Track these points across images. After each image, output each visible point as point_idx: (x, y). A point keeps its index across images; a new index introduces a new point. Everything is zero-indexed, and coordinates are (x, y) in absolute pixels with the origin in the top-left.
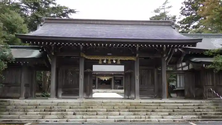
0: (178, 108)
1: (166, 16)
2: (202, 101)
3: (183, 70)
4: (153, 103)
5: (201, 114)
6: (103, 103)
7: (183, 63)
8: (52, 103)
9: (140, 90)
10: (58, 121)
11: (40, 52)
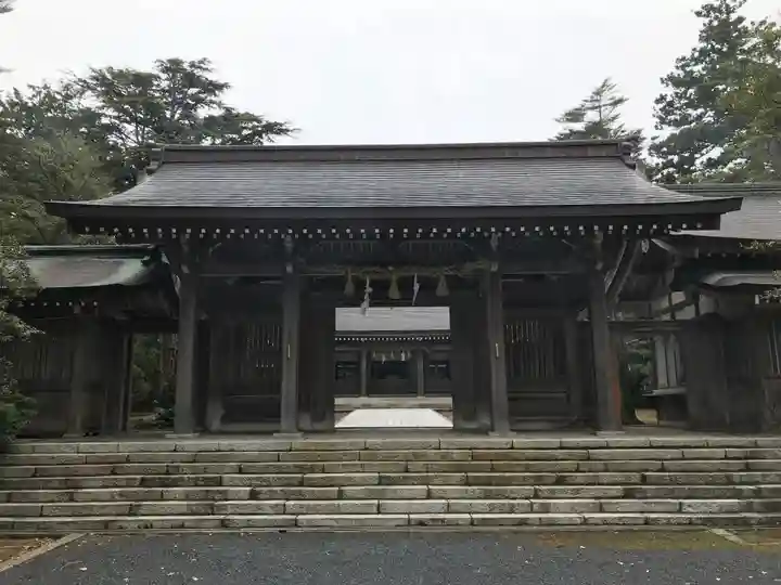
0: (663, 470)
1: (605, 132)
2: (760, 440)
3: (677, 318)
4: (561, 448)
5: (758, 494)
6: (365, 449)
7: (673, 294)
8: (175, 451)
9: (510, 399)
10: (186, 524)
11: (145, 263)
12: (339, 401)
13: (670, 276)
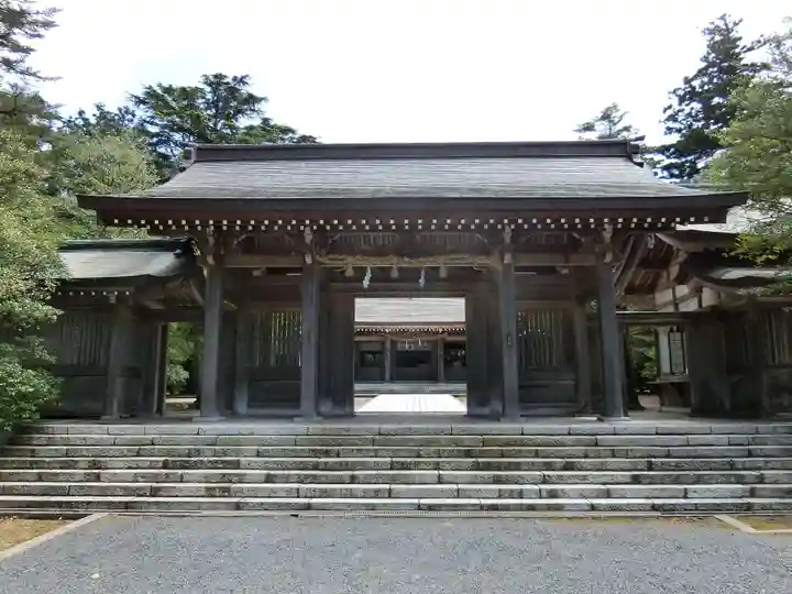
0: (669, 456)
2: (762, 426)
3: (680, 310)
4: (570, 434)
5: (760, 479)
6: (380, 434)
7: (677, 287)
8: (198, 434)
11: (178, 256)
12: (357, 387)
13: (674, 270)
